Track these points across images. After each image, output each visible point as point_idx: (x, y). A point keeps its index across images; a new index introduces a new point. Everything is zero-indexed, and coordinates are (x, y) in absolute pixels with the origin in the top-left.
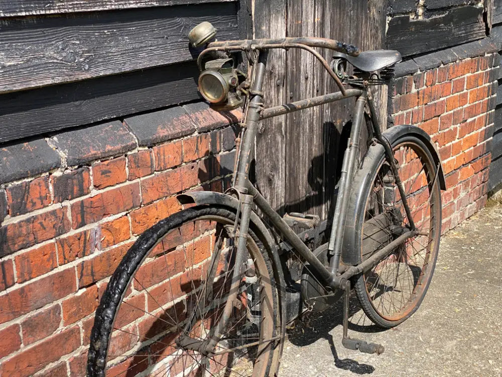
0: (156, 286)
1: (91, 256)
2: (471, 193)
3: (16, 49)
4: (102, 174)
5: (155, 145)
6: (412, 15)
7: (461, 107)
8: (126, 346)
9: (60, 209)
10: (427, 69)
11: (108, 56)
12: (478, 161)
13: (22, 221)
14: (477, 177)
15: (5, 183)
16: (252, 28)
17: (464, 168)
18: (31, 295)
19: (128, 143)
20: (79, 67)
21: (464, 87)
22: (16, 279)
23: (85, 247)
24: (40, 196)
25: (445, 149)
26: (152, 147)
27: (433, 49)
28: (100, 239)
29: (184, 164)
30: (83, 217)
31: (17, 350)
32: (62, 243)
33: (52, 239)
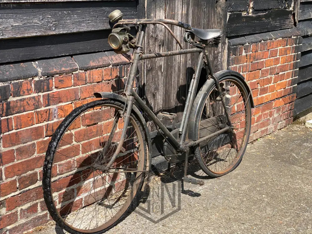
0: (86, 141)
1: (52, 122)
2: (282, 115)
3: (19, 18)
4: (59, 82)
5: (88, 70)
6: (245, 13)
7: (275, 66)
8: (69, 169)
9: (37, 96)
10: (252, 43)
11: (65, 24)
12: (286, 97)
13: (18, 100)
14: (286, 106)
15: (10, 81)
16: (145, 15)
17: (277, 100)
18: (21, 136)
19: (74, 68)
20: (50, 29)
21: (277, 54)
22: (14, 128)
23: (49, 116)
24: (27, 89)
25: (264, 88)
26: (86, 71)
27: (258, 32)
28: (57, 114)
29: (104, 81)
30: (48, 102)
31: (13, 162)
32: (37, 113)
33: (32, 110)
